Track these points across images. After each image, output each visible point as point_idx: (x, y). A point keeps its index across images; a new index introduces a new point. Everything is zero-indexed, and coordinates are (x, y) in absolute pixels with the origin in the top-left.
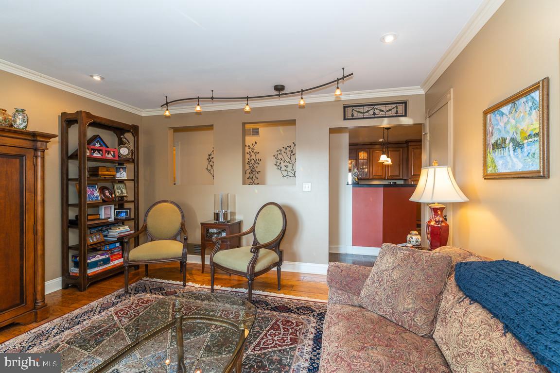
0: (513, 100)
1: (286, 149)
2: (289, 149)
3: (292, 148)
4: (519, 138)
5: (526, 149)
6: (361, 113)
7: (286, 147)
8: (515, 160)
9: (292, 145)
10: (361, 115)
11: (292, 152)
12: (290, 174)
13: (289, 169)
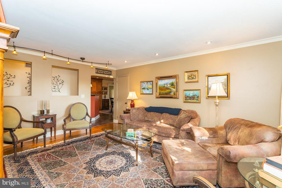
0: (147, 82)
1: (54, 78)
2: (56, 78)
3: (58, 78)
4: (148, 88)
5: (149, 90)
6: (100, 71)
7: (54, 77)
8: (147, 91)
9: (58, 77)
10: (100, 72)
11: (58, 80)
12: (56, 90)
13: (56, 88)
